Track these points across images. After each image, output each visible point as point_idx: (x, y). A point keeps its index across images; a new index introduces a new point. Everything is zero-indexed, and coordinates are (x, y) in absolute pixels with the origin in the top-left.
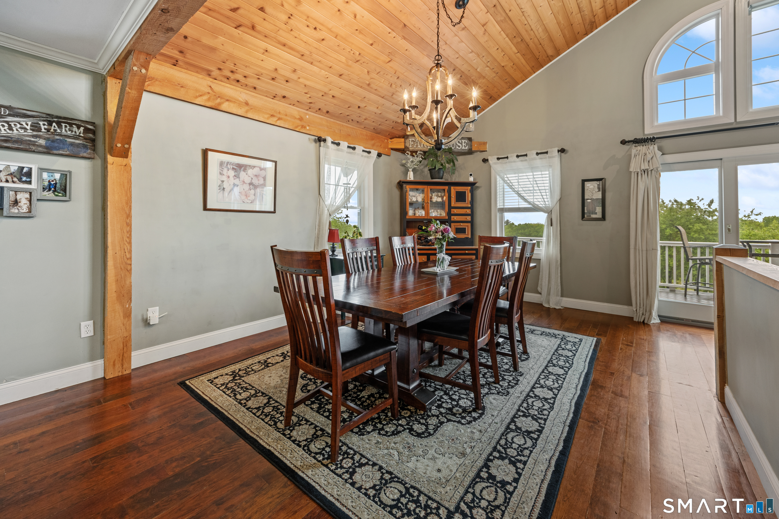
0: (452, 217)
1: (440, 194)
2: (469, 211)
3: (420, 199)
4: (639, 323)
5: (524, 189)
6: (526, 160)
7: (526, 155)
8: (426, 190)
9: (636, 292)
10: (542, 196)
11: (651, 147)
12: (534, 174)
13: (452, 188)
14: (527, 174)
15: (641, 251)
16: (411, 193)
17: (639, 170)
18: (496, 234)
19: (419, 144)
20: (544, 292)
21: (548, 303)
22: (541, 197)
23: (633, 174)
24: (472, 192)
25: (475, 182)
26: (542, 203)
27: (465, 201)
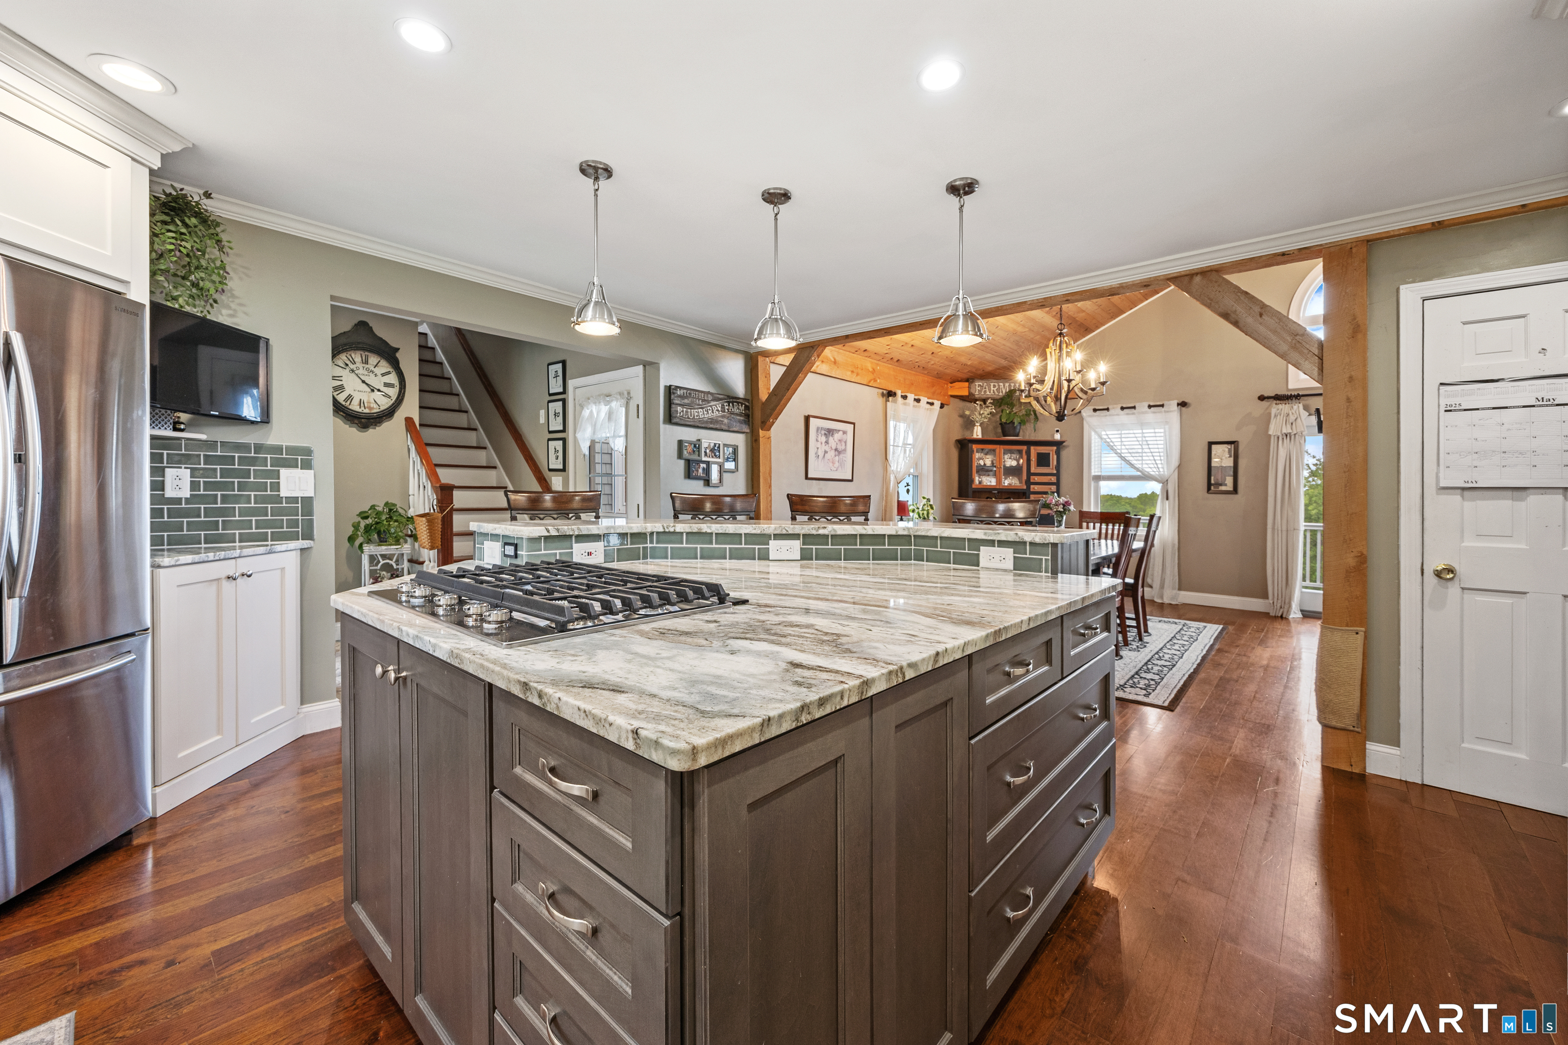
0: (1032, 486)
1: (1014, 456)
2: (1054, 479)
3: (988, 463)
4: (1276, 617)
5: (1130, 451)
6: (1133, 414)
7: (1134, 408)
8: (997, 451)
9: (1273, 582)
10: (1155, 460)
11: (1295, 407)
12: (1144, 431)
13: (1032, 448)
14: (1135, 431)
15: (1280, 532)
16: (977, 455)
17: (1279, 434)
18: (1090, 508)
19: (987, 390)
20: (1156, 585)
21: (1162, 598)
22: (1154, 462)
23: (1272, 438)
24: (1058, 453)
25: (1063, 439)
26: (1155, 470)
27: (1049, 466)
